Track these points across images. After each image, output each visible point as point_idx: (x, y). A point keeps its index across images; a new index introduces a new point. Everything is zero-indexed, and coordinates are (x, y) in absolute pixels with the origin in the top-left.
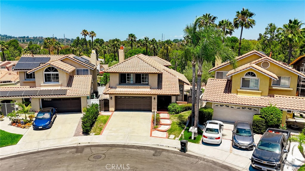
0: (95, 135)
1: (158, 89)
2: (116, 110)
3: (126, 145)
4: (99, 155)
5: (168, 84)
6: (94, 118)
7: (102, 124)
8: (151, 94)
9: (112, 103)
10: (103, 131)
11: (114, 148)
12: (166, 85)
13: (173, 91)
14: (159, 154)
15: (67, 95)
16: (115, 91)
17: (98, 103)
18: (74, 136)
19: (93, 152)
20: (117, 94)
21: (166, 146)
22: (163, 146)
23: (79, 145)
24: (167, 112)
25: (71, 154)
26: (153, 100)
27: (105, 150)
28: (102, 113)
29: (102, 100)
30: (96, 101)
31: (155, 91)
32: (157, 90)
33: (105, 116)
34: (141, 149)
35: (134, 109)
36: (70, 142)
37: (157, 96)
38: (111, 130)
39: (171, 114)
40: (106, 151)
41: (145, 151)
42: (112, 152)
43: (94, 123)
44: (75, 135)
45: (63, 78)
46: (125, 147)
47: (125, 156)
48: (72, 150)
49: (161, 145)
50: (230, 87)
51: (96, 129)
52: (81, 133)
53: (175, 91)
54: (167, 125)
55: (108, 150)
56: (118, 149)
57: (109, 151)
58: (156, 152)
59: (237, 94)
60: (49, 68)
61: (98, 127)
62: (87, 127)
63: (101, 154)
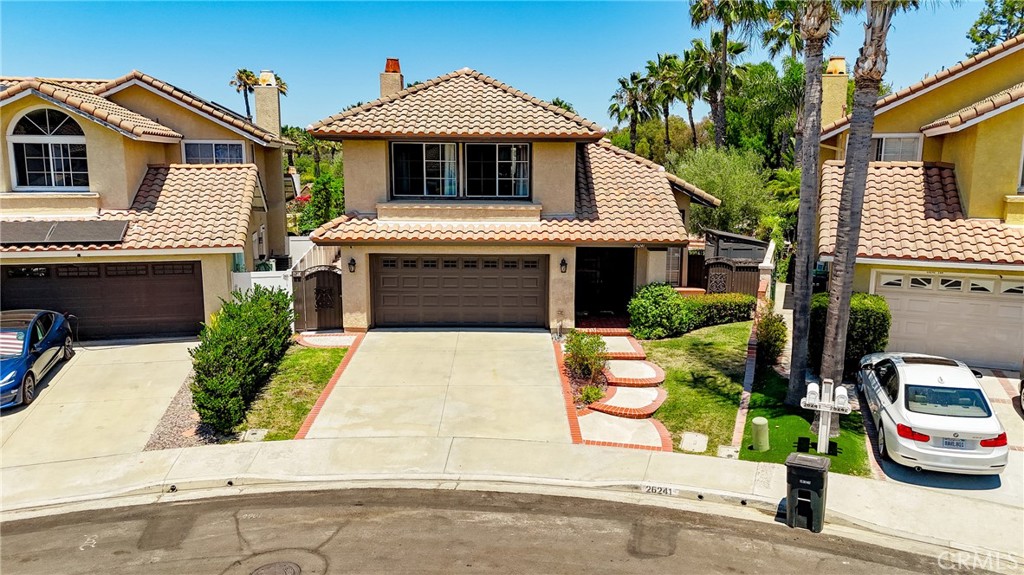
0: (269, 438)
1: (581, 221)
2: (376, 325)
3: (449, 493)
4: (285, 556)
5: (623, 196)
6: (261, 351)
7: (306, 387)
8: (546, 243)
9: (356, 290)
10: (311, 421)
11: (376, 508)
12: (614, 203)
13: (653, 228)
14: (664, 546)
15: (125, 246)
16: (373, 227)
17: (288, 287)
18: (151, 446)
19: (249, 537)
20: (382, 242)
21: (684, 495)
22: (664, 492)
23: (168, 498)
24: (627, 330)
25: (108, 554)
26: (555, 272)
27: (327, 526)
28: (305, 339)
29: (307, 278)
30: (277, 281)
31: (566, 228)
32: (576, 221)
33: (322, 350)
34: (541, 511)
35: (461, 318)
36: (114, 481)
37: (574, 250)
38: (354, 413)
39: (648, 338)
40: (329, 533)
41: (571, 526)
42: (366, 533)
43: (262, 381)
44: (156, 444)
45: (110, 170)
46: (444, 506)
47: (456, 558)
48: (120, 531)
49: (651, 490)
50: (952, 193)
51: (275, 408)
52: (190, 433)
53: (663, 228)
54: (642, 386)
55: (341, 526)
56: (402, 519)
57: (348, 533)
58: (638, 530)
59: (1003, 221)
60: (39, 116)
61: (285, 401)
62: (220, 396)
63: (302, 554)
